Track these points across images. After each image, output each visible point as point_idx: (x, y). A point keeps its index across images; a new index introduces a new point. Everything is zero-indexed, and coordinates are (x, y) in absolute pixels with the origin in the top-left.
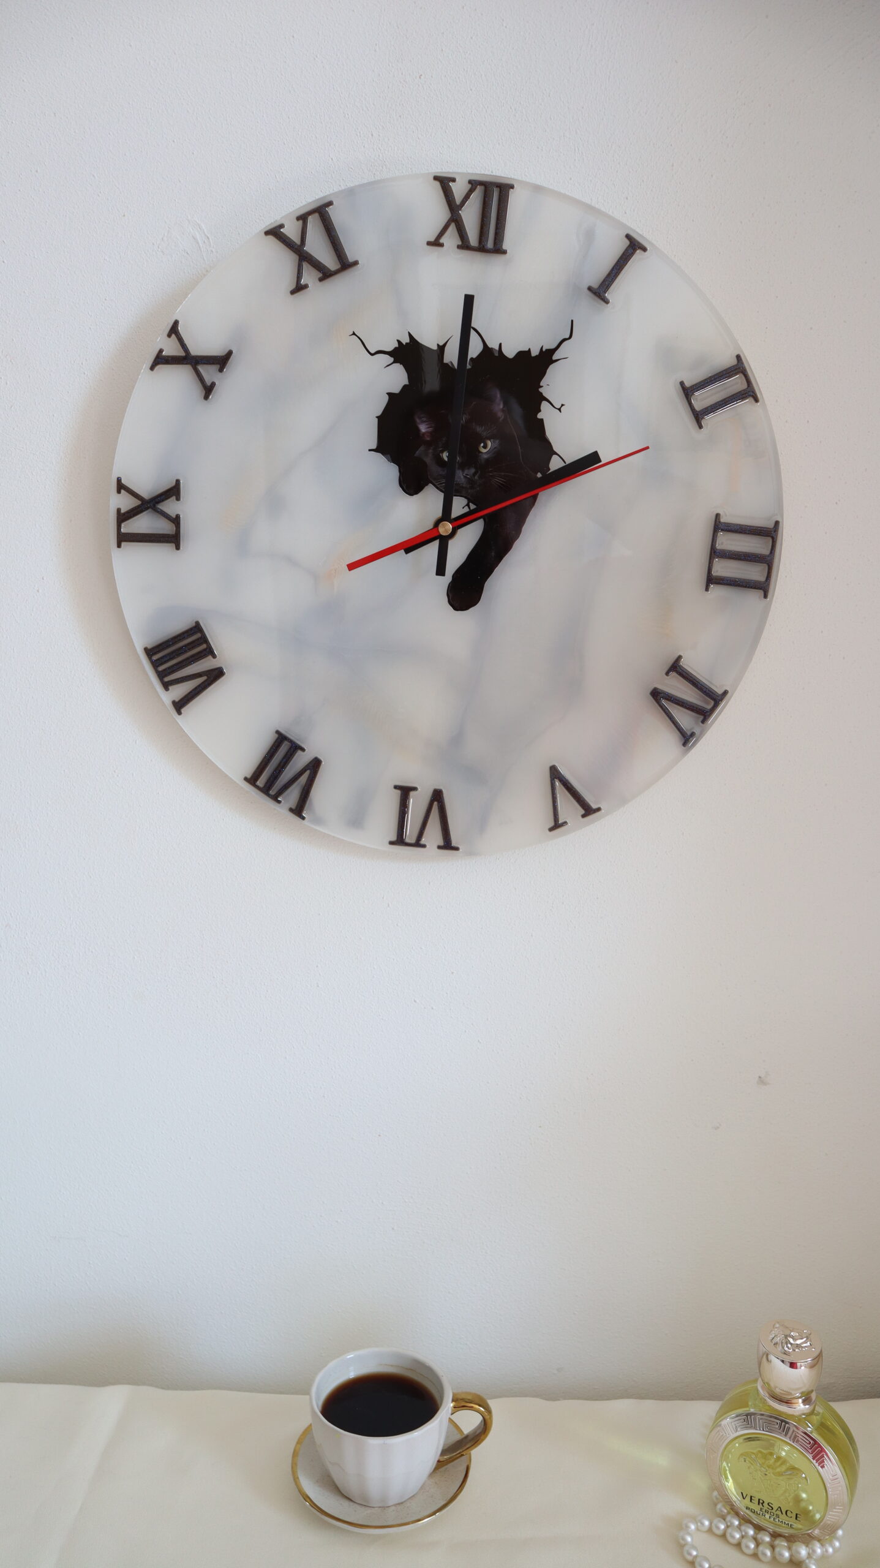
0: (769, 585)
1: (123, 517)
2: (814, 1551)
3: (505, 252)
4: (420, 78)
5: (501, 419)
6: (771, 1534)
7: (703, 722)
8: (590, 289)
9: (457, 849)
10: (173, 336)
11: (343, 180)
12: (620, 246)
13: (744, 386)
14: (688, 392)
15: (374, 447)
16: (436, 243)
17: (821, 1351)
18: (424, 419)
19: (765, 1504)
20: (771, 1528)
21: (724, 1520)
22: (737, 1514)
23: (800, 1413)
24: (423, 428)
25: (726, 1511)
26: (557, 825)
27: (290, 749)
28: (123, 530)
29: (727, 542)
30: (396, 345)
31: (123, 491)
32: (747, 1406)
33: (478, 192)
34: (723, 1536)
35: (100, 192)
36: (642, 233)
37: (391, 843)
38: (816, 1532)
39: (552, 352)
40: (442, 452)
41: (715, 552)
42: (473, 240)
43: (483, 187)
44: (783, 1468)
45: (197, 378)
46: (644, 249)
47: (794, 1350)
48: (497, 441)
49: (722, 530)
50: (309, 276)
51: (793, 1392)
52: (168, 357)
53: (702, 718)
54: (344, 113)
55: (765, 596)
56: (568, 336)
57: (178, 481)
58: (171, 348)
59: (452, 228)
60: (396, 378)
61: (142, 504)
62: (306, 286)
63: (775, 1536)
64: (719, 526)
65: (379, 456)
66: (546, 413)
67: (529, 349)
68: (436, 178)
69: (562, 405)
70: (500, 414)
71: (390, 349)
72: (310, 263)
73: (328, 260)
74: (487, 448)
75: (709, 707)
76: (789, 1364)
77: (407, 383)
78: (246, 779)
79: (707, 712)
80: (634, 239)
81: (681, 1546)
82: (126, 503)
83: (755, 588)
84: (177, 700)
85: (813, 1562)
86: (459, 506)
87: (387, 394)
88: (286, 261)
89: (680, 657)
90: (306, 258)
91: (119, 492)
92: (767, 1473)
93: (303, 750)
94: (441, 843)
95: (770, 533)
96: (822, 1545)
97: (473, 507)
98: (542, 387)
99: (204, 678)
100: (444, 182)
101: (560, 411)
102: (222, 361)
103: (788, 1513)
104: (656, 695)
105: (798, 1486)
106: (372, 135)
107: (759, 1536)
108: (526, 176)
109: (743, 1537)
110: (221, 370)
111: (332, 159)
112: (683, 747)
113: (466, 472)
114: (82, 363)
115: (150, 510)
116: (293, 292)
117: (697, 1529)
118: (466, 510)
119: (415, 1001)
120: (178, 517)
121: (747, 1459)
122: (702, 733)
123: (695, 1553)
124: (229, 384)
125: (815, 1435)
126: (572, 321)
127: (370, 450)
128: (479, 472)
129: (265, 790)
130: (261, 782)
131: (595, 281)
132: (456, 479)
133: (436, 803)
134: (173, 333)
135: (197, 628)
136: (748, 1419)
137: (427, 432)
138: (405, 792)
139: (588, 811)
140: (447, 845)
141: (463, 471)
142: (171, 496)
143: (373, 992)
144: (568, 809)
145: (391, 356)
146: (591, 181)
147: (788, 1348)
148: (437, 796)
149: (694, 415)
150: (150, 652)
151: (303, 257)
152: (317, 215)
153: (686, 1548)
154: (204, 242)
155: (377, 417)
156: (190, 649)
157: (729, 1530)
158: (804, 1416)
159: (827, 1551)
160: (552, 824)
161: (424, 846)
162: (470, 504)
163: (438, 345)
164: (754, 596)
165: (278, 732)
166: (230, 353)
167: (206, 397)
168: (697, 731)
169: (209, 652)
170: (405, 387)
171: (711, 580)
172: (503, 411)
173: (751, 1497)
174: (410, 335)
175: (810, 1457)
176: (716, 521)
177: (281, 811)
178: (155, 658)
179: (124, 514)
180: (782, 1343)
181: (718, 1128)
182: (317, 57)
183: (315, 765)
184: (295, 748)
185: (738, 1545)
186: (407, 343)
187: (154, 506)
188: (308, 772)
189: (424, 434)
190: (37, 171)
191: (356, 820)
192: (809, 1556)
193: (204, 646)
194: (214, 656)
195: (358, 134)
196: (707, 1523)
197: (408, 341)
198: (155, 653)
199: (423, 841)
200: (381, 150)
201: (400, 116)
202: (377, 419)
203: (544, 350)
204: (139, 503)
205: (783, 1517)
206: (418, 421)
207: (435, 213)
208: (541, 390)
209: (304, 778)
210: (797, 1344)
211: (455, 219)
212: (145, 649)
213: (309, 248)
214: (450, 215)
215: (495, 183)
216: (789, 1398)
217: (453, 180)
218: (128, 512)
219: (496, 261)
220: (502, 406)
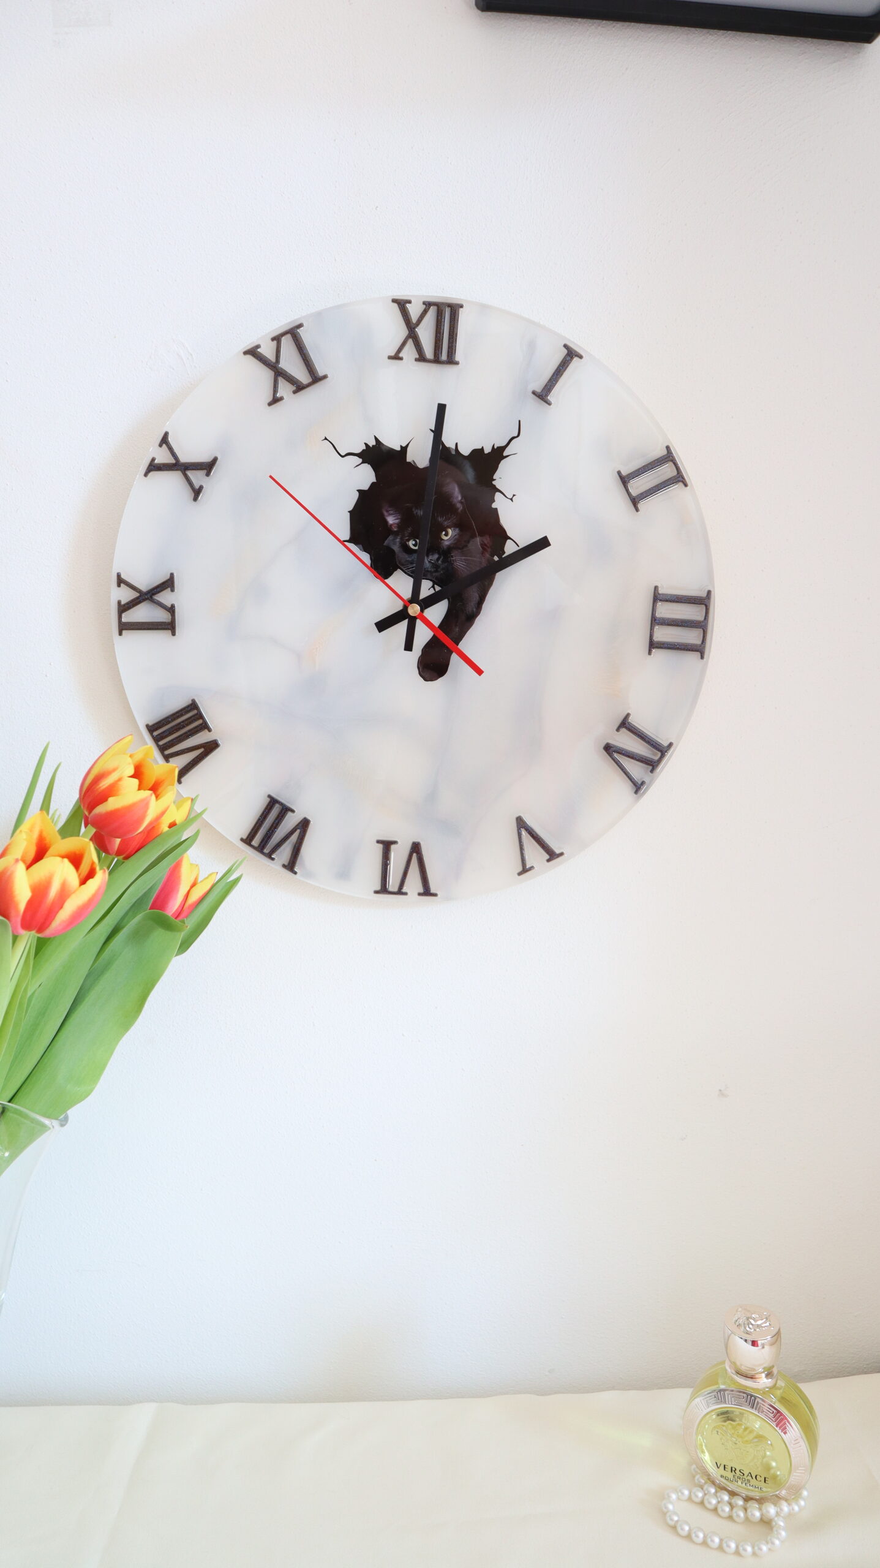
0: (704, 647)
1: (123, 608)
2: (781, 1510)
3: (457, 363)
4: (376, 209)
5: (460, 510)
6: (743, 1498)
7: (652, 771)
9: (435, 895)
10: (164, 445)
11: (311, 300)
12: (562, 353)
13: (674, 473)
14: (624, 480)
16: (396, 357)
17: (779, 1330)
19: (737, 1472)
20: (744, 1493)
21: (702, 1489)
22: (713, 1483)
23: (764, 1386)
24: (391, 520)
25: (703, 1481)
26: (525, 870)
27: (281, 811)
28: (124, 620)
29: (665, 611)
30: (364, 447)
31: (122, 585)
32: (717, 1383)
33: (432, 312)
34: (702, 1503)
35: (92, 317)
36: (577, 345)
37: (376, 892)
38: (784, 1492)
39: (502, 449)
40: (408, 540)
41: (655, 620)
42: (429, 353)
43: (436, 308)
44: (751, 1436)
45: (186, 482)
46: (581, 357)
47: (755, 1330)
49: (661, 600)
50: (284, 389)
51: (756, 1368)
52: (160, 464)
53: (651, 768)
55: (702, 657)
56: (516, 435)
57: (172, 575)
58: (163, 457)
59: (410, 342)
60: (365, 477)
61: (140, 596)
62: (281, 399)
63: (747, 1499)
64: (657, 597)
66: (499, 503)
68: (394, 301)
69: (514, 495)
71: (358, 451)
72: (284, 378)
73: (300, 374)
74: (448, 536)
75: (656, 758)
76: (751, 1343)
77: (375, 481)
78: (242, 840)
79: (655, 762)
80: (572, 348)
81: (664, 1514)
82: (126, 595)
83: (692, 651)
84: (178, 771)
85: (781, 1519)
86: (427, 589)
87: (358, 491)
88: (265, 376)
89: (628, 715)
90: (281, 373)
91: (119, 586)
92: (737, 1442)
93: (293, 811)
94: (422, 891)
95: (703, 601)
96: (789, 1504)
97: (438, 588)
98: (495, 480)
99: (202, 750)
100: (402, 305)
102: (208, 467)
103: (758, 1477)
104: (608, 749)
105: (765, 1454)
106: (335, 260)
107: (733, 1501)
108: (475, 293)
109: (719, 1502)
110: (208, 474)
111: (300, 282)
112: (635, 795)
114: (81, 470)
115: (148, 601)
116: (270, 404)
117: (678, 1499)
119: (403, 1035)
120: (173, 606)
121: (719, 1431)
122: (652, 782)
123: (676, 1518)
124: (215, 486)
125: (778, 1406)
126: (519, 421)
128: (442, 558)
129: (260, 849)
130: (256, 842)
131: (538, 386)
132: (423, 565)
133: (415, 855)
134: (164, 442)
135: (193, 706)
136: (720, 1395)
138: (387, 846)
139: (552, 855)
141: (428, 556)
142: (166, 588)
143: (364, 1028)
144: (534, 854)
145: (360, 457)
146: (531, 295)
147: (750, 1328)
148: (416, 848)
149: (631, 500)
150: (151, 729)
151: (279, 373)
152: (289, 336)
153: (668, 1515)
154: (188, 358)
156: (187, 725)
157: (707, 1497)
158: (768, 1390)
159: (793, 1509)
160: (520, 869)
161: (406, 894)
162: (435, 586)
163: (401, 446)
164: (691, 659)
165: (269, 796)
166: (215, 460)
167: (195, 499)
168: (646, 780)
169: (205, 726)
171: (653, 645)
173: (725, 1466)
175: (774, 1424)
176: (655, 593)
177: (275, 867)
178: (155, 733)
179: (124, 605)
180: (744, 1324)
181: (685, 1138)
182: (284, 194)
183: (304, 824)
184: (285, 810)
185: (715, 1510)
186: (373, 446)
187: (151, 597)
188: (298, 831)
189: (391, 525)
190: (35, 300)
191: (344, 873)
192: (778, 1514)
193: (200, 721)
194: (210, 730)
196: (686, 1492)
197: (374, 443)
198: (156, 729)
199: (404, 890)
201: (360, 243)
202: (349, 514)
203: (495, 447)
204: (138, 595)
205: (753, 1482)
207: (393, 330)
208: (494, 483)
209: (294, 838)
210: (758, 1325)
211: (412, 335)
212: (147, 726)
213: (283, 365)
214: (407, 332)
215: (446, 303)
216: (753, 1373)
217: (409, 302)
218: (127, 603)
219: (450, 370)
220: (460, 498)
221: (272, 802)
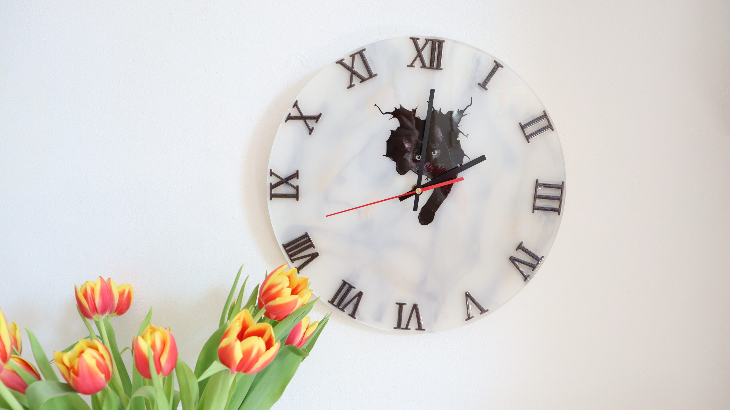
0: (560, 209)
1: (273, 187)
3: (441, 69)
7: (533, 270)
8: (479, 84)
9: (424, 330)
10: (295, 107)
11: (371, 39)
12: (492, 65)
13: (547, 124)
14: (523, 127)
15: (385, 154)
16: (411, 66)
18: (407, 142)
24: (407, 146)
26: (469, 318)
27: (349, 288)
28: (273, 192)
29: (541, 191)
30: (394, 110)
31: (273, 175)
33: (429, 44)
35: (260, 42)
36: (501, 60)
37: (395, 328)
39: (463, 111)
40: (415, 156)
41: (536, 196)
42: (427, 63)
43: (431, 42)
45: (306, 126)
46: (502, 67)
48: (440, 151)
49: (539, 187)
50: (356, 80)
52: (293, 116)
53: (532, 268)
55: (559, 214)
56: (470, 105)
57: (297, 171)
58: (295, 113)
59: (418, 58)
60: (395, 124)
61: (281, 181)
62: (354, 85)
64: (538, 185)
65: (387, 158)
66: (461, 138)
67: (453, 110)
68: (411, 38)
69: (468, 134)
70: (441, 139)
71: (392, 111)
72: (356, 75)
73: (364, 73)
74: (435, 154)
75: (535, 263)
77: (399, 126)
78: (329, 301)
79: (535, 266)
80: (498, 63)
82: (274, 180)
83: (555, 211)
84: (297, 267)
86: (425, 179)
87: (391, 131)
88: (346, 74)
89: (522, 242)
91: (271, 176)
93: (354, 288)
94: (417, 328)
95: (561, 187)
97: (430, 180)
98: (459, 126)
99: (310, 257)
100: (415, 40)
101: (467, 137)
102: (317, 118)
104: (513, 260)
108: (449, 35)
110: (317, 122)
111: (362, 26)
112: (524, 282)
113: (426, 164)
115: (285, 183)
116: (348, 88)
118: (427, 181)
119: (405, 397)
120: (297, 186)
122: (533, 275)
124: (319, 127)
126: (471, 98)
127: (383, 156)
128: (432, 164)
129: (338, 306)
130: (335, 303)
131: (481, 81)
132: (423, 168)
133: (414, 310)
134: (295, 106)
135: (306, 235)
137: (408, 147)
138: (401, 305)
139: (483, 311)
140: (420, 328)
142: (295, 177)
144: (473, 310)
145: (392, 114)
148: (415, 307)
149: (526, 137)
150: (285, 246)
151: (353, 73)
152: (359, 54)
154: (306, 63)
156: (303, 245)
160: (467, 318)
161: (409, 329)
162: (428, 178)
163: (413, 109)
164: (554, 215)
165: (343, 281)
166: (320, 115)
167: (310, 134)
168: (530, 274)
169: (312, 246)
170: (398, 128)
171: (535, 208)
172: (442, 137)
174: (400, 105)
176: (536, 182)
177: (345, 315)
178: (287, 249)
179: (273, 185)
183: (360, 295)
184: (351, 287)
186: (399, 109)
187: (287, 182)
188: (357, 298)
189: (407, 148)
190: (232, 33)
191: (379, 318)
193: (310, 243)
194: (314, 247)
197: (399, 108)
198: (288, 247)
199: (409, 327)
202: (386, 142)
203: (459, 110)
206: (404, 142)
207: (410, 53)
208: (458, 128)
209: (355, 301)
211: (419, 55)
212: (283, 245)
213: (355, 69)
214: (417, 54)
215: (437, 40)
217: (418, 39)
218: (275, 184)
219: (438, 73)
220: (441, 135)
221: (344, 283)
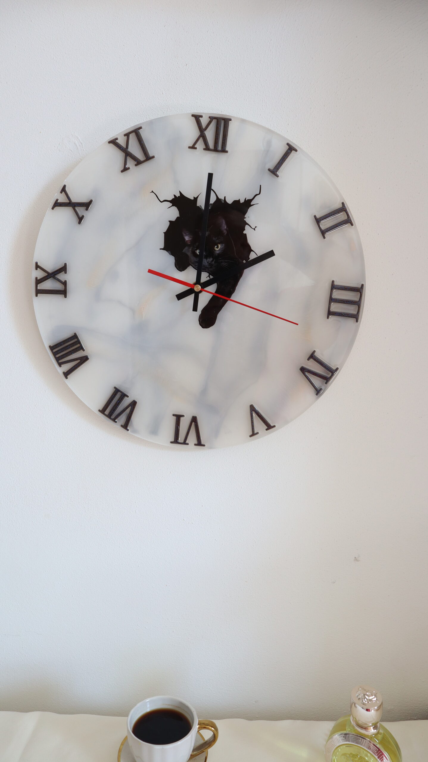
0: (358, 315)
1: (38, 281)
3: (227, 152)
4: (186, 65)
5: (225, 234)
7: (326, 383)
8: (269, 170)
9: (204, 445)
11: (148, 115)
12: (286, 148)
13: (346, 218)
14: (318, 221)
15: (163, 247)
16: (193, 147)
17: (382, 702)
18: (187, 234)
23: (372, 734)
24: (187, 238)
26: (253, 434)
27: (121, 396)
28: (38, 288)
29: (337, 294)
31: (38, 269)
32: (345, 730)
33: (214, 123)
35: (29, 121)
36: (295, 143)
37: (171, 442)
39: (250, 201)
40: (196, 250)
41: (332, 300)
42: (211, 145)
43: (216, 120)
45: (74, 212)
46: (296, 151)
47: (368, 702)
48: (224, 245)
49: (335, 289)
50: (130, 163)
51: (368, 724)
52: (61, 203)
53: (325, 381)
54: (149, 82)
55: (357, 321)
56: (258, 193)
57: (65, 264)
58: (62, 199)
59: (201, 140)
60: (174, 213)
61: (48, 275)
62: (129, 168)
64: (333, 287)
65: (165, 252)
66: (247, 231)
67: (239, 199)
68: (193, 116)
69: (256, 227)
71: (170, 199)
72: (130, 157)
73: (140, 155)
74: (218, 248)
75: (329, 376)
76: (366, 709)
77: (179, 216)
78: (99, 411)
79: (328, 378)
80: (291, 145)
82: (40, 274)
83: (352, 317)
84: (65, 372)
86: (205, 277)
88: (119, 156)
89: (314, 351)
90: (129, 154)
91: (36, 269)
93: (128, 396)
94: (196, 443)
95: (359, 290)
97: (211, 277)
98: (246, 218)
99: (79, 361)
100: (197, 118)
101: (255, 230)
102: (87, 205)
104: (303, 370)
106: (163, 93)
108: (239, 113)
110: (87, 209)
111: (143, 105)
112: (316, 396)
113: (208, 260)
114: (20, 205)
115: (52, 278)
116: (122, 171)
118: (208, 279)
119: (184, 520)
120: (66, 281)
121: (345, 757)
122: (326, 389)
124: (90, 216)
125: (378, 746)
126: (260, 186)
127: (160, 249)
129: (109, 416)
130: (107, 412)
131: (272, 165)
132: (203, 263)
133: (193, 423)
134: (63, 191)
135: (75, 336)
136: (346, 736)
137: (189, 240)
139: (269, 427)
140: (199, 443)
141: (207, 259)
142: (62, 272)
143: (163, 515)
144: (259, 426)
146: (271, 116)
147: (365, 701)
148: (194, 420)
149: (321, 232)
150: (52, 348)
151: (128, 154)
152: (134, 134)
154: (80, 146)
155: (164, 233)
156: (72, 347)
158: (374, 736)
160: (251, 433)
161: (188, 444)
162: (210, 275)
164: (351, 322)
165: (115, 388)
167: (80, 223)
168: (323, 388)
169: (81, 348)
170: (178, 218)
171: (330, 313)
172: (226, 230)
174: (180, 192)
175: (377, 757)
176: (332, 284)
177: (117, 426)
178: (54, 351)
179: (39, 280)
180: (362, 698)
181: (335, 582)
182: (135, 55)
183: (134, 404)
184: (124, 396)
186: (178, 196)
187: (54, 276)
188: (130, 407)
189: (187, 241)
191: (154, 431)
193: (79, 345)
194: (84, 350)
195: (156, 93)
197: (179, 195)
198: (55, 349)
199: (187, 442)
200: (167, 100)
201: (176, 84)
204: (47, 274)
206: (184, 234)
207: (193, 132)
208: (245, 219)
209: (128, 410)
210: (370, 699)
211: (202, 136)
212: (50, 347)
213: (131, 149)
214: (200, 134)
215: (222, 118)
216: (366, 726)
217: (201, 116)
218: (41, 279)
219: (223, 156)
220: (225, 228)
221: (117, 391)
